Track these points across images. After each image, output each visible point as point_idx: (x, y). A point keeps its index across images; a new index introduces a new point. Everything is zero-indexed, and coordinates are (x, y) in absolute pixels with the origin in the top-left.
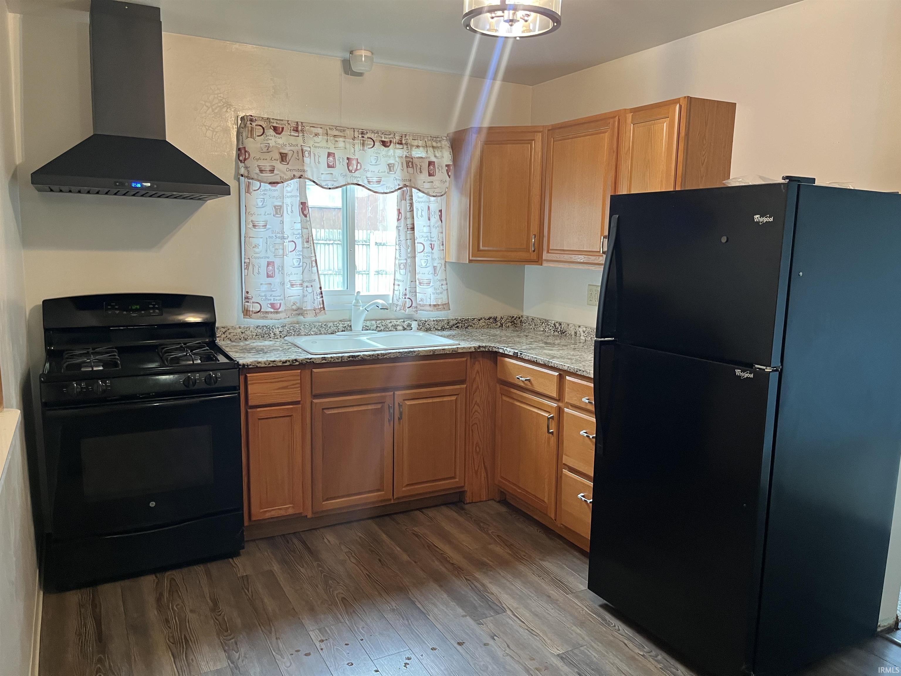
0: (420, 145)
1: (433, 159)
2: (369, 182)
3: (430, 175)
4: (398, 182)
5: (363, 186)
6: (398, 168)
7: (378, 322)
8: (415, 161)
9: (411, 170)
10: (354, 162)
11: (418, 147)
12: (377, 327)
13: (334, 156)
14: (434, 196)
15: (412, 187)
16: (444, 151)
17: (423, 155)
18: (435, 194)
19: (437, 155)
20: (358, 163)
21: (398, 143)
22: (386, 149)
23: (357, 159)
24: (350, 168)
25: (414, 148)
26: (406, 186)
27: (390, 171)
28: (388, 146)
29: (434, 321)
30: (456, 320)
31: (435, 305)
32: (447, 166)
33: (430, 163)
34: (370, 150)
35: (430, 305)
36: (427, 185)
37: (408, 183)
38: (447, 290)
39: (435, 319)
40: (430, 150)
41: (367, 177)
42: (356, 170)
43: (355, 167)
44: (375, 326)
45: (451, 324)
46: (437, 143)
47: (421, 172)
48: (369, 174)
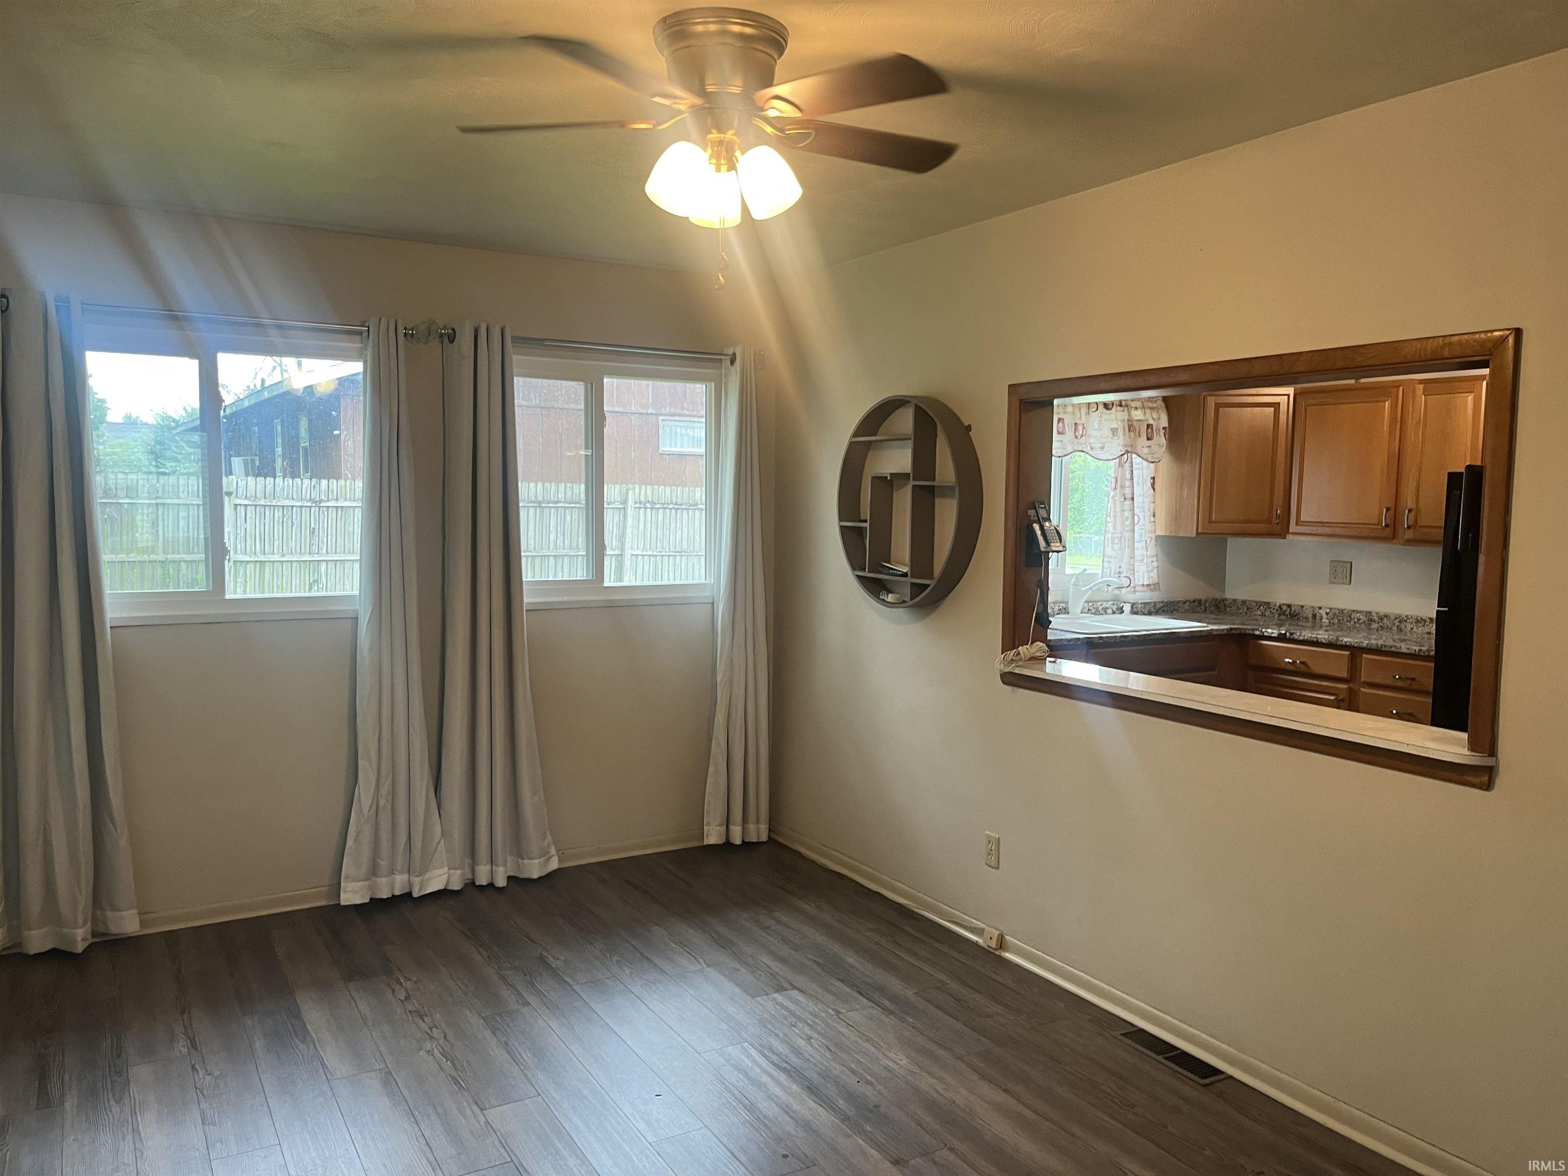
0: (1138, 406)
1: (1151, 422)
2: (1092, 449)
3: (1148, 439)
4: (1121, 448)
5: (1087, 453)
6: (1120, 432)
7: (1090, 604)
8: (1135, 423)
9: (1132, 434)
10: (1080, 428)
11: (1136, 408)
12: (1089, 610)
13: (1063, 421)
14: (1152, 462)
15: (1133, 453)
16: (1160, 412)
17: (1141, 417)
18: (1153, 460)
19: (1154, 417)
20: (1084, 428)
21: (1119, 406)
22: (1108, 412)
23: (1083, 424)
24: (1077, 434)
25: (1133, 409)
26: (1127, 452)
27: (1114, 435)
28: (1111, 409)
29: (1141, 603)
30: (1163, 602)
31: (1148, 585)
32: (1164, 428)
33: (1149, 426)
34: (1094, 413)
35: (1143, 585)
36: (1146, 450)
37: (1129, 450)
38: (1157, 567)
39: (1142, 601)
40: (1148, 412)
41: (1090, 443)
42: (1082, 436)
43: (1081, 432)
44: (1087, 609)
45: (1158, 606)
46: (1152, 403)
47: (1139, 436)
48: (1092, 440)
